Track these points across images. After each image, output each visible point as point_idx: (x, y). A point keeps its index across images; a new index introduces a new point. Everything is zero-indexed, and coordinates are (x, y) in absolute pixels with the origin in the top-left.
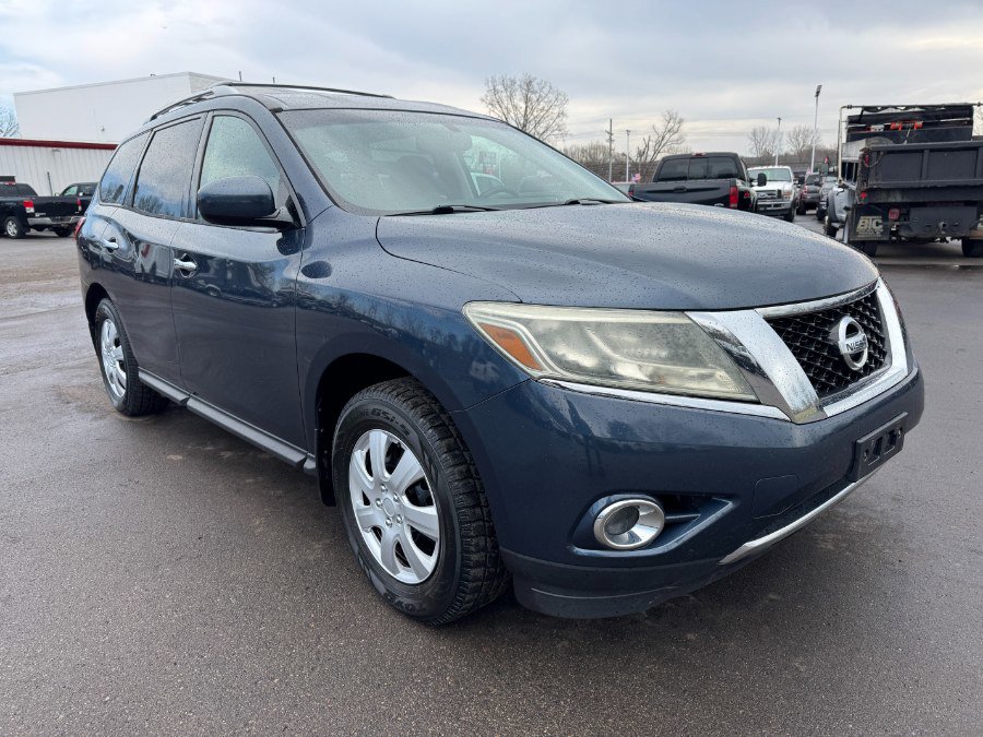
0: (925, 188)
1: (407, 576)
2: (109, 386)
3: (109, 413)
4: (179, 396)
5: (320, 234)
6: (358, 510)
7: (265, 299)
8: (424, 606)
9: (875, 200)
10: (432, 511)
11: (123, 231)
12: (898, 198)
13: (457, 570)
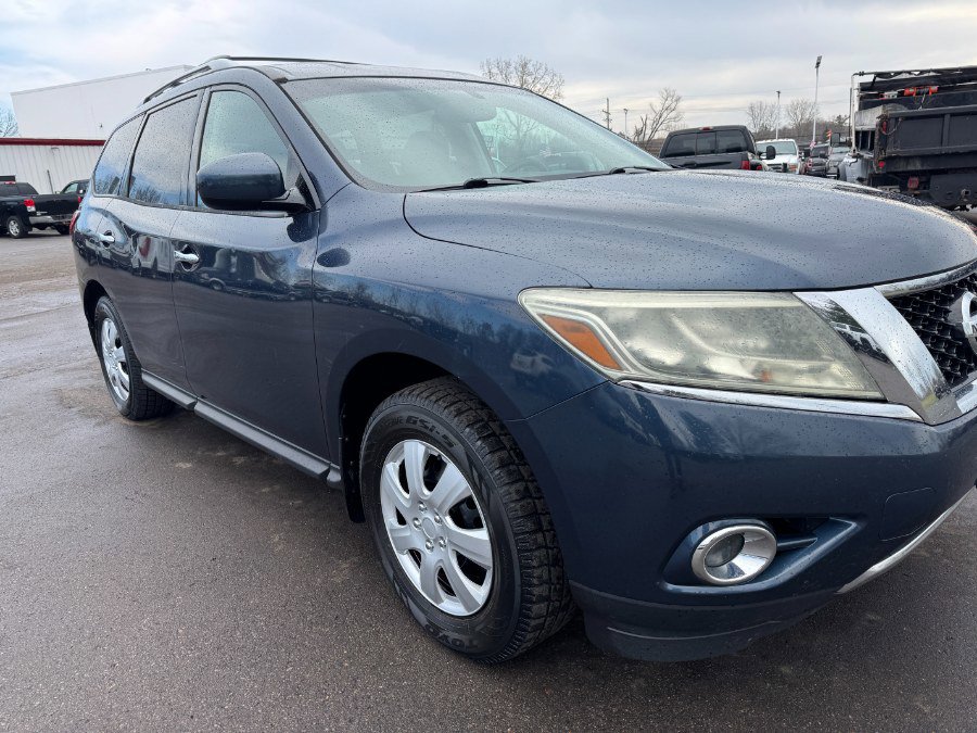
0: (947, 155)
1: (452, 607)
2: (112, 388)
3: (114, 417)
4: (186, 400)
5: (336, 217)
6: (391, 530)
7: (281, 293)
8: (475, 643)
9: (893, 170)
10: (482, 535)
11: (119, 223)
12: (917, 166)
13: (517, 605)
